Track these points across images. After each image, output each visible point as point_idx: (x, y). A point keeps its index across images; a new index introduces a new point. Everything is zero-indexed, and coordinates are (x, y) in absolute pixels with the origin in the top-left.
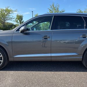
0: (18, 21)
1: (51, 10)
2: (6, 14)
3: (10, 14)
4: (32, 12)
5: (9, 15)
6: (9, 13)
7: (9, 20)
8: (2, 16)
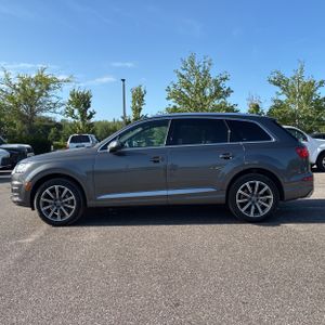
0: (76, 112)
1: (183, 77)
2: (37, 91)
3: (50, 93)
4: (123, 80)
5: (47, 96)
6: (48, 89)
7: (46, 110)
8: (26, 100)
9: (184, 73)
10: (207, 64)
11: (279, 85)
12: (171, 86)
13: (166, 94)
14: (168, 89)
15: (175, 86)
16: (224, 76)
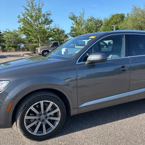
9: (28, 8)
10: (41, 5)
11: (73, 20)
12: (21, 15)
13: (18, 19)
14: (19, 17)
15: (24, 15)
16: (48, 13)
